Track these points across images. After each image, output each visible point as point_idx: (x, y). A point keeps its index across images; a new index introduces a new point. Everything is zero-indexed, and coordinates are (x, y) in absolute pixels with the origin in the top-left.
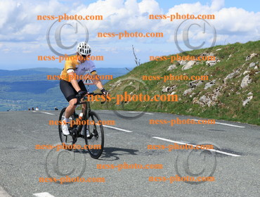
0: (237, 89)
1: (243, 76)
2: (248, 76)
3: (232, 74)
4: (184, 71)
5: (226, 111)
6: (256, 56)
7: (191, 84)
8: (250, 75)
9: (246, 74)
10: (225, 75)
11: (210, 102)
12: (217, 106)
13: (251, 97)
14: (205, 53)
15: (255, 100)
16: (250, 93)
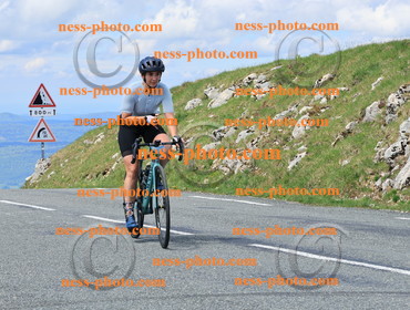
0: (286, 140)
1: (299, 117)
2: (307, 116)
3: (284, 113)
4: (212, 109)
5: (260, 180)
6: (331, 79)
7: (215, 134)
8: (311, 114)
9: (304, 113)
10: (273, 116)
11: (238, 166)
12: (247, 172)
13: (304, 154)
14: (252, 76)
15: (309, 159)
16: (303, 147)
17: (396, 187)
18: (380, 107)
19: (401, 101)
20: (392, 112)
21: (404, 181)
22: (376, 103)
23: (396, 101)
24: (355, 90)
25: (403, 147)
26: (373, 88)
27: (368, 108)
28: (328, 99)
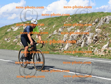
4: (14, 31)
7: (16, 37)
17: (65, 50)
18: (57, 31)
19: (62, 30)
20: (60, 33)
21: (67, 48)
22: (56, 30)
23: (61, 30)
24: (49, 28)
25: (65, 40)
26: (54, 27)
27: (54, 32)
28: (43, 29)
